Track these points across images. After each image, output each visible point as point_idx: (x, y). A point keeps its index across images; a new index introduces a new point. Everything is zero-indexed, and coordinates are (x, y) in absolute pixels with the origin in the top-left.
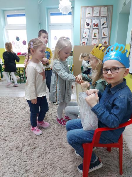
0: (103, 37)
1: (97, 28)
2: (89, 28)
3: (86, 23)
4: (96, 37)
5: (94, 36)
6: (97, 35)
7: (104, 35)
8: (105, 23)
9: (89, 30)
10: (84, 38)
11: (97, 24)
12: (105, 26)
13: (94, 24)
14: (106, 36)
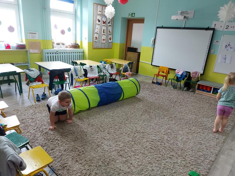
0: (109, 33)
1: (105, 25)
2: (99, 25)
3: (98, 19)
4: (105, 33)
5: (103, 32)
6: (105, 31)
7: (110, 32)
8: (110, 22)
9: (100, 26)
10: (96, 33)
11: (105, 22)
12: (110, 24)
13: (103, 21)
14: (111, 33)
